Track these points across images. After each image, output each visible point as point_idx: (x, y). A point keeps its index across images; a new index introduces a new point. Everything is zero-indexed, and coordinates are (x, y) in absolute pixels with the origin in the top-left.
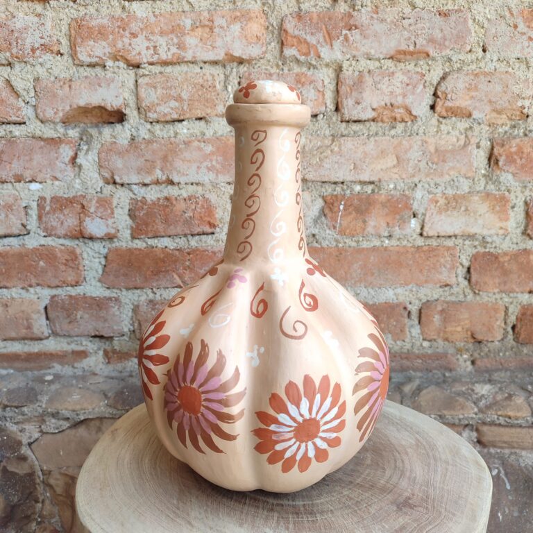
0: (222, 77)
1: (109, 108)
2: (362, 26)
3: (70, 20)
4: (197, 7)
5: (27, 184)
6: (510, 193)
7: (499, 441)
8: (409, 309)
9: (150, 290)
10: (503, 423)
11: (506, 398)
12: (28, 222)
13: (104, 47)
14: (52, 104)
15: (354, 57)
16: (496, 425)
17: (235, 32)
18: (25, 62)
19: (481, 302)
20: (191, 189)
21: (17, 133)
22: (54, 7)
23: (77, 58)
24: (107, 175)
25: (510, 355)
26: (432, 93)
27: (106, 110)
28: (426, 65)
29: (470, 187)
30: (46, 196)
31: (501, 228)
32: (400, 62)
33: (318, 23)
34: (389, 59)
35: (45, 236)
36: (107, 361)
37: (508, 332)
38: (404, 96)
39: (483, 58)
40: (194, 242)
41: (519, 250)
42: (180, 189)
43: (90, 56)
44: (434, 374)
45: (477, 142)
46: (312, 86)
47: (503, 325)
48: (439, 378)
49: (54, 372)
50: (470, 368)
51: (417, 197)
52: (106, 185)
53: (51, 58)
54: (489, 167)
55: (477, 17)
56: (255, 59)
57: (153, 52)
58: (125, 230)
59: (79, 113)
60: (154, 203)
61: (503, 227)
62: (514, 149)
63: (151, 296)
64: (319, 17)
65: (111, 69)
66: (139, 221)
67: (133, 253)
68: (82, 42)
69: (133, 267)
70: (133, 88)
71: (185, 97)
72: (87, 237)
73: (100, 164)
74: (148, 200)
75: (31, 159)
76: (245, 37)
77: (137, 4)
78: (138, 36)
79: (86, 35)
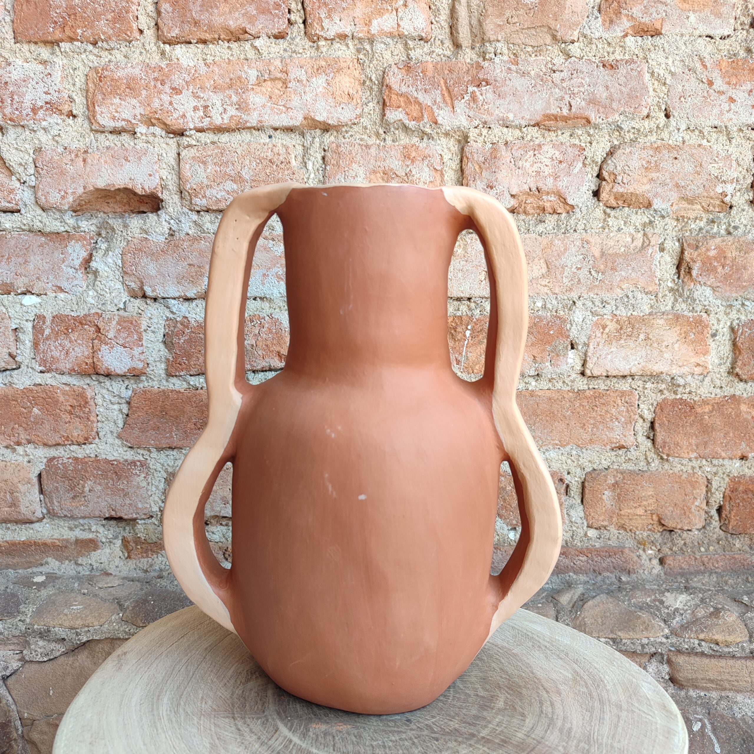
0: (300, 149)
1: (139, 191)
2: (495, 80)
3: (88, 69)
4: (265, 54)
5: (20, 297)
6: (709, 315)
7: (702, 679)
8: (567, 482)
10: (707, 651)
11: (711, 614)
12: (19, 352)
13: (134, 107)
14: (59, 184)
15: (485, 123)
16: (696, 654)
17: (319, 87)
18: (23, 126)
19: (671, 472)
20: (253, 305)
21: (8, 225)
22: (66, 52)
23: (96, 121)
24: (133, 285)
25: (715, 551)
26: (595, 174)
27: (135, 194)
28: (586, 136)
29: (652, 307)
30: (45, 314)
31: (698, 365)
32: (549, 130)
33: (434, 77)
34: (534, 126)
35: (41, 372)
36: (126, 555)
37: (711, 517)
38: (556, 177)
39: (666, 126)
41: (725, 396)
43: (114, 118)
44: (605, 577)
45: (660, 242)
46: (426, 163)
47: (704, 506)
48: (611, 584)
49: (48, 571)
50: (657, 569)
51: (576, 319)
52: (132, 299)
53: (60, 121)
54: (679, 278)
55: (656, 70)
56: (346, 125)
57: (202, 114)
58: (158, 364)
59: (98, 198)
60: (200, 326)
61: (701, 364)
62: (712, 253)
64: (436, 68)
65: (144, 137)
66: (178, 352)
67: (168, 397)
68: (103, 99)
69: (167, 417)
70: (173, 163)
71: (247, 177)
72: (102, 373)
73: (124, 269)
74: (192, 321)
75: (26, 261)
76: (333, 94)
77: (181, 48)
78: (182, 93)
79: (109, 90)
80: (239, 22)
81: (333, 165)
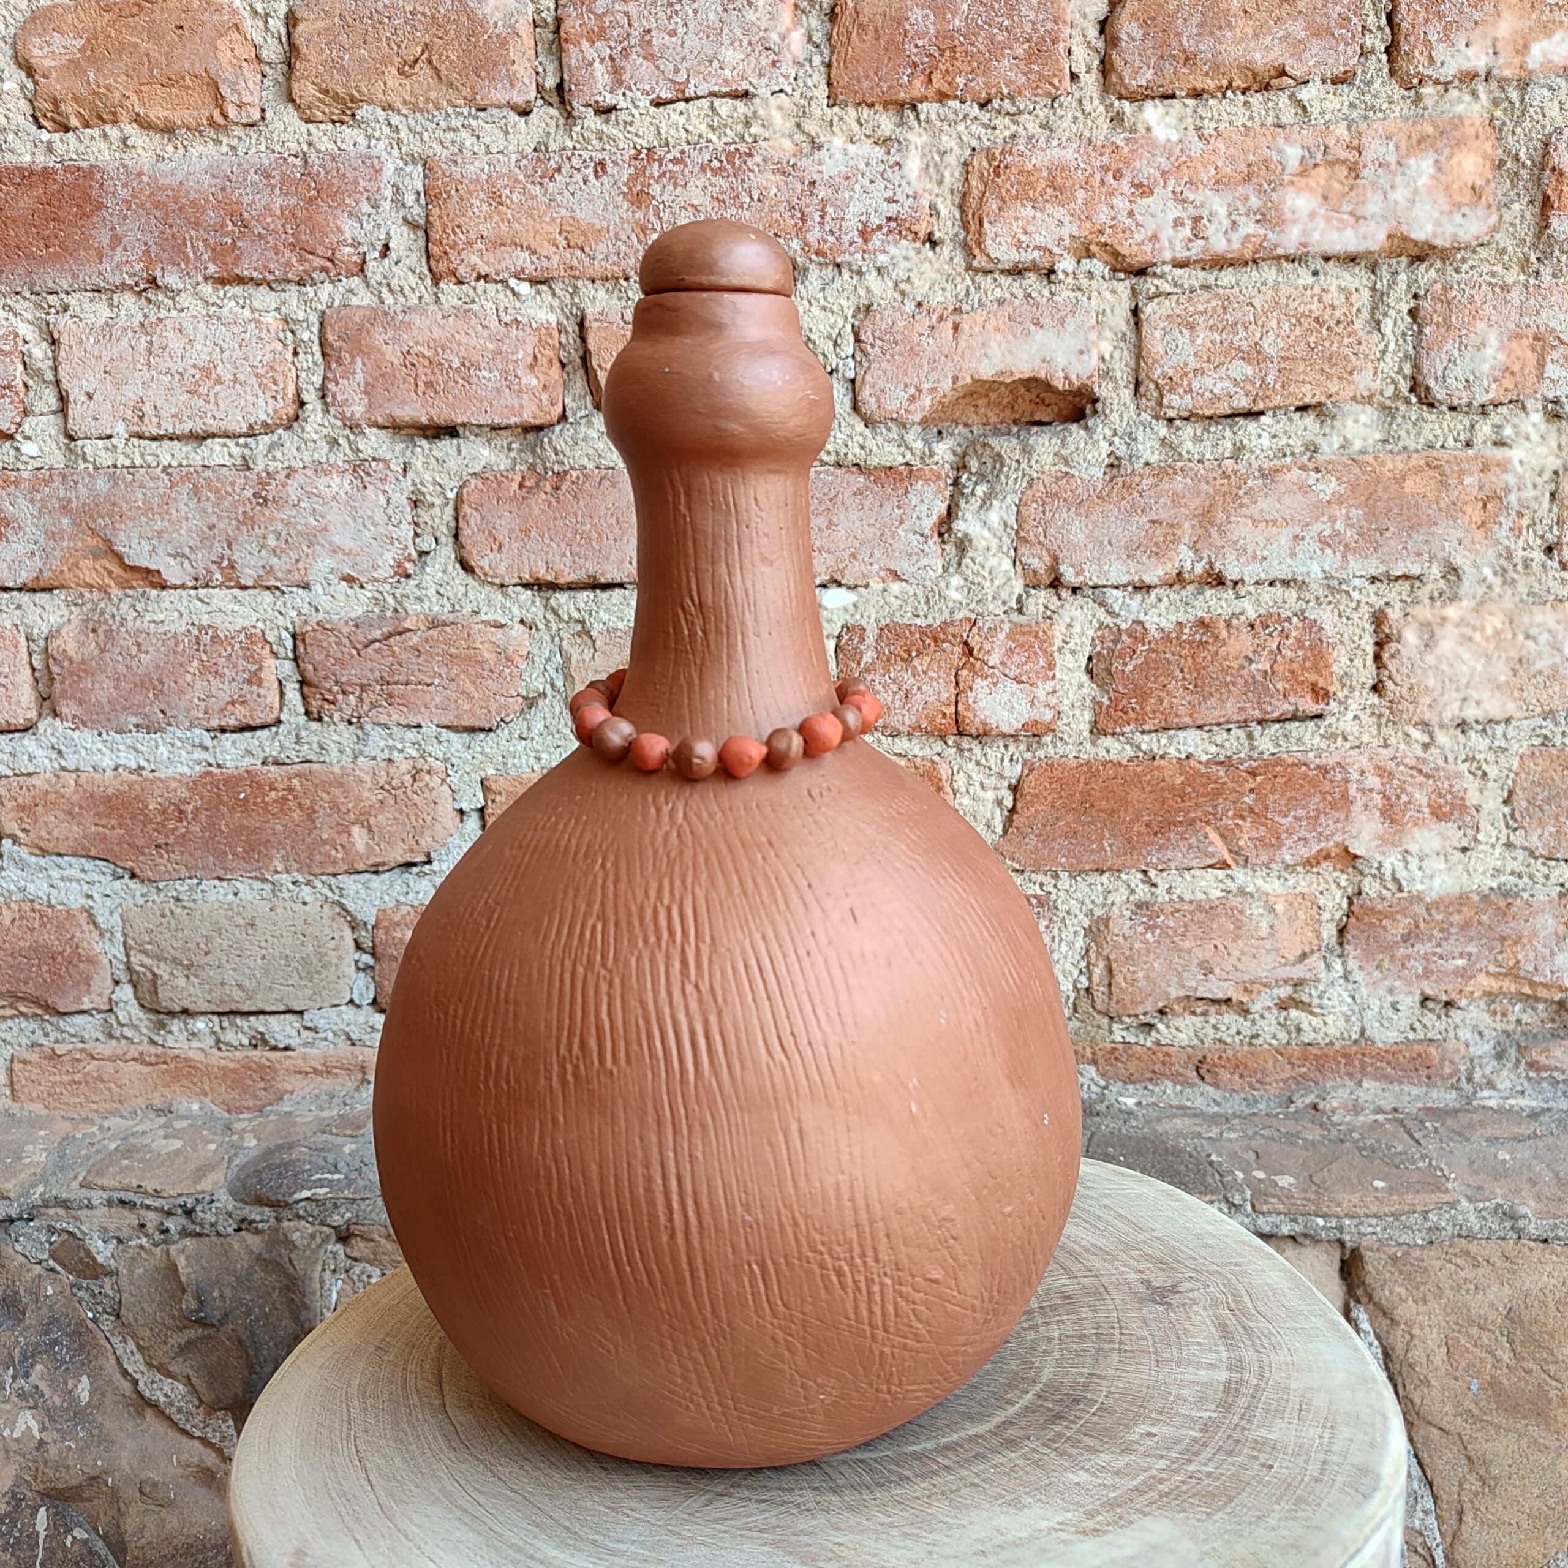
0: (1366, 294)
1: (1059, 384)
3: (968, 152)
4: (1317, 114)
9: (1139, 876)
13: (1060, 223)
14: (905, 373)
17: (1420, 176)
18: (838, 265)
20: (1268, 595)
22: (928, 121)
23: (982, 251)
24: (1035, 563)
27: (1048, 386)
30: (863, 623)
40: (1266, 742)
42: (1238, 597)
43: (1019, 245)
52: (1033, 592)
53: (912, 253)
56: (1466, 248)
57: (1189, 234)
58: (1078, 712)
60: (1167, 638)
63: (1142, 891)
65: (1070, 280)
66: (1120, 688)
67: (1095, 775)
68: (1000, 209)
69: (1094, 813)
70: (1124, 329)
71: (1272, 351)
72: (974, 731)
73: (1022, 534)
74: (1152, 628)
75: (831, 523)
76: (1446, 189)
77: (1156, 106)
78: (1152, 192)
79: (1014, 192)
80: (1272, 55)
81: (1438, 324)
